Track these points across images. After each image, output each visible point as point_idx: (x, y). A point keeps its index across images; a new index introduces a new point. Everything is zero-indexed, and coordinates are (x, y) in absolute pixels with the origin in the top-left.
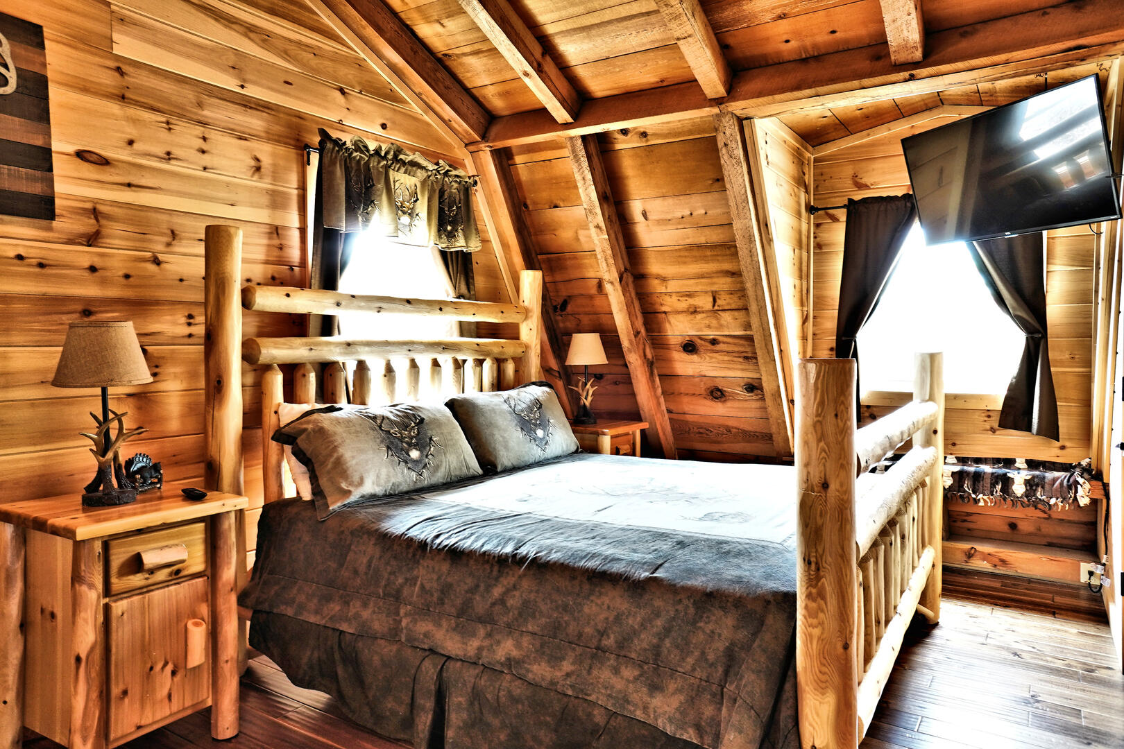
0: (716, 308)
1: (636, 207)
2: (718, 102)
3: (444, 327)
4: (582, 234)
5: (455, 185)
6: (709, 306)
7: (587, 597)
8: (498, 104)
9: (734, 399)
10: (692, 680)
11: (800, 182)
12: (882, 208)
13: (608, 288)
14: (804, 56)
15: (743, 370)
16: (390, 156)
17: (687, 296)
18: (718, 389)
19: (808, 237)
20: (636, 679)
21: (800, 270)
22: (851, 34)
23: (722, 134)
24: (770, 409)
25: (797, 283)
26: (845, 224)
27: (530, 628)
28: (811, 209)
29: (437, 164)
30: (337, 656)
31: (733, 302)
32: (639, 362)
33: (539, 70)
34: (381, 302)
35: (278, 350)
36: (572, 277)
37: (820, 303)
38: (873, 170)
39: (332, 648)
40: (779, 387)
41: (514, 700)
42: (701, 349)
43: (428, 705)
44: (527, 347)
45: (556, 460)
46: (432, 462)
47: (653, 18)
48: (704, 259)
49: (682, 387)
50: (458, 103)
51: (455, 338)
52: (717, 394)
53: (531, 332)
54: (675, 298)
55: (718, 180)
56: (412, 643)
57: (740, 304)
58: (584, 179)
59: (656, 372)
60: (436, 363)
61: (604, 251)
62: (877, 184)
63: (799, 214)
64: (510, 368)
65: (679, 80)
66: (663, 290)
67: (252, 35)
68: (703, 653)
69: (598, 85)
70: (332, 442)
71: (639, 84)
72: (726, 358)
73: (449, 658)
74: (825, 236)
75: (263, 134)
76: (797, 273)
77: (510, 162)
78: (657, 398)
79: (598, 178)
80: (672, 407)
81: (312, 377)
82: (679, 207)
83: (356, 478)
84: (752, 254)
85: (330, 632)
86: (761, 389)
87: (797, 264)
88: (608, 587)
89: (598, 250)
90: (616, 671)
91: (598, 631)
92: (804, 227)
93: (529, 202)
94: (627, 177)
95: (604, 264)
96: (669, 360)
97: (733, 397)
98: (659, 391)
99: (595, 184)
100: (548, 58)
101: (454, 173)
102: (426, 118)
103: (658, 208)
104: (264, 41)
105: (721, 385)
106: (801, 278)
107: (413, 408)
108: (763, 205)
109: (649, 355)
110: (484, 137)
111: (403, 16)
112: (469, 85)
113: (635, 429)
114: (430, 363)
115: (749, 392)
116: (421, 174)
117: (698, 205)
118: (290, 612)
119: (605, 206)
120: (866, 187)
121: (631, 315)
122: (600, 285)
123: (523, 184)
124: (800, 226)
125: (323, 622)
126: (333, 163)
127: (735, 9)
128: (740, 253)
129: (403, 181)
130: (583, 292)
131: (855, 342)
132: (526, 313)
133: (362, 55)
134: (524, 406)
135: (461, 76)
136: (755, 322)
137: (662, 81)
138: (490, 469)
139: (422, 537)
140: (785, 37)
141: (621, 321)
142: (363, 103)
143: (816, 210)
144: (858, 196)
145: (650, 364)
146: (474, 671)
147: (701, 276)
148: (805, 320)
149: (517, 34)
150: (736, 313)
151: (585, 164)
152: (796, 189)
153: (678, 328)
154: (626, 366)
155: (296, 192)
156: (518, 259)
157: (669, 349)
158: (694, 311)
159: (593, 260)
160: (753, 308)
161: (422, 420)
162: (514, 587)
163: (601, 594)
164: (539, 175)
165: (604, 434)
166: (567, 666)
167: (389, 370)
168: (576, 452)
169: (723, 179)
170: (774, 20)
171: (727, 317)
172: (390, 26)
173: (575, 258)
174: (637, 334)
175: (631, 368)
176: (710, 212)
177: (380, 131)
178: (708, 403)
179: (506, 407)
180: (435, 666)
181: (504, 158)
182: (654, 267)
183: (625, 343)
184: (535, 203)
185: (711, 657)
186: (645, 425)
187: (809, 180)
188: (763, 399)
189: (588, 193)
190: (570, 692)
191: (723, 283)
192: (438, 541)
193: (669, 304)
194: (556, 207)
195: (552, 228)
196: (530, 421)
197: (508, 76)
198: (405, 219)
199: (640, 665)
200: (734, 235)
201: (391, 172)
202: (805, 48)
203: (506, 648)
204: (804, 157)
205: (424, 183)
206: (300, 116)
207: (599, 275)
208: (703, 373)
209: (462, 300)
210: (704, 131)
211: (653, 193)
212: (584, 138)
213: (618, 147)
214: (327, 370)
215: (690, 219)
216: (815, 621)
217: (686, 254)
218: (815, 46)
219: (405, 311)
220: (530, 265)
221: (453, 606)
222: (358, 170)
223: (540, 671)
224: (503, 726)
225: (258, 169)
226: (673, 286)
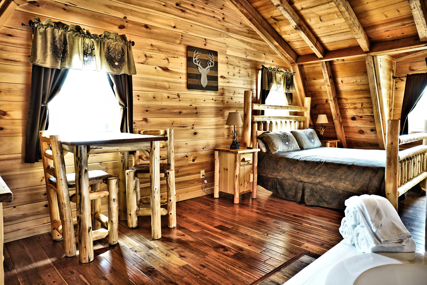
0: (362, 107)
1: (339, 80)
2: (367, 52)
3: (286, 113)
4: (322, 87)
5: (290, 75)
6: (360, 107)
7: (338, 169)
8: (301, 52)
9: (367, 134)
10: (362, 184)
11: (391, 70)
12: (419, 77)
13: (330, 102)
14: (393, 39)
15: (370, 125)
16: (276, 70)
17: (354, 104)
18: (362, 131)
19: (393, 86)
20: (349, 184)
21: (390, 96)
22: (408, 34)
23: (367, 61)
24: (378, 136)
25: (389, 100)
26: (405, 82)
27: (324, 176)
28: (394, 78)
29: (286, 71)
30: (277, 183)
31: (368, 105)
32: (338, 122)
33: (316, 46)
34: (276, 107)
35: (257, 118)
36: (318, 99)
37: (396, 105)
38: (417, 65)
39: (276, 182)
40: (381, 130)
41: (321, 190)
42: (357, 119)
43: (300, 192)
44: (306, 118)
45: (317, 148)
46: (291, 145)
47: (349, 32)
48: (359, 94)
49: (351, 130)
50: (290, 53)
51: (289, 116)
52: (361, 132)
53: (307, 114)
54: (350, 104)
55: (365, 72)
56: (295, 180)
57: (370, 106)
58: (325, 72)
59: (342, 126)
60: (286, 122)
61: (329, 92)
62: (418, 69)
63: (390, 80)
64: (302, 124)
65: (355, 46)
66: (346, 102)
67: (248, 44)
68: (364, 178)
69: (330, 48)
70: (271, 139)
71: (343, 47)
72: (365, 122)
73: (305, 182)
74: (398, 85)
75: (249, 67)
76: (388, 96)
77: (302, 67)
78: (343, 133)
79: (329, 72)
80: (347, 136)
81: (262, 124)
82: (352, 80)
83: (277, 147)
84: (375, 93)
85: (275, 179)
86: (376, 130)
87: (389, 94)
88: (342, 167)
89: (328, 91)
90: (344, 183)
91: (340, 175)
92: (392, 83)
93: (307, 78)
94: (337, 72)
95: (329, 95)
96: (347, 122)
97: (367, 133)
98: (343, 131)
99: (328, 74)
100: (318, 42)
101: (290, 72)
102: (282, 58)
103: (346, 80)
104: (250, 45)
105: (363, 129)
106: (390, 98)
107: (285, 133)
108: (379, 79)
109: (341, 121)
110: (296, 62)
111: (279, 33)
112: (293, 48)
113: (336, 142)
114: (285, 122)
115: (371, 131)
116: (282, 73)
117: (358, 79)
118: (264, 175)
119: (331, 80)
120: (414, 70)
121: (336, 109)
122: (327, 101)
123: (306, 73)
124: (390, 83)
125: (273, 177)
126: (265, 73)
127: (374, 30)
128: (371, 92)
129: (279, 76)
130: (321, 103)
131: (407, 117)
132: (306, 109)
133: (269, 44)
134: (308, 133)
135: (292, 46)
136: (375, 111)
137: (350, 46)
138: (302, 148)
139: (297, 159)
140: (388, 35)
141: (333, 110)
142: (269, 56)
143: (396, 78)
144: (411, 73)
145: (341, 123)
146: (311, 185)
147: (359, 98)
148: (391, 111)
149: (311, 38)
150: (369, 109)
151: (326, 69)
152: (389, 72)
153: (350, 113)
154: (334, 124)
155: (255, 80)
156: (303, 94)
157: (347, 119)
158: (356, 108)
159: (325, 94)
160: (374, 107)
161: (287, 135)
162: (321, 168)
163: (341, 168)
164: (311, 71)
165: (328, 142)
166: (333, 183)
167: (277, 123)
168: (321, 146)
169: (367, 72)
170: (385, 32)
171: (366, 110)
172: (276, 36)
173: (320, 93)
174: (338, 115)
175: (335, 124)
176: (362, 81)
177: (272, 63)
178: (358, 135)
179: (304, 133)
180: (302, 184)
181: (301, 67)
182: (344, 96)
183: (334, 117)
184: (309, 78)
185: (366, 179)
186: (339, 141)
187: (394, 69)
188: (376, 133)
189: (326, 76)
190: (334, 188)
191: (365, 101)
192: (301, 159)
193: (348, 106)
194: (315, 79)
195: (313, 85)
196: (310, 138)
197: (306, 46)
198: (279, 85)
199: (350, 181)
200: (369, 87)
201: (276, 74)
202: (394, 38)
203: (318, 180)
204: (392, 62)
205: (283, 75)
206: (256, 62)
207: (327, 98)
208: (357, 126)
209: (290, 106)
210: (362, 59)
211: (345, 76)
212: (326, 62)
213: (335, 63)
214: (265, 123)
215: (356, 83)
216: (389, 169)
217: (354, 92)
218: (397, 37)
219: (280, 109)
220: (307, 96)
221: (306, 172)
222: (270, 74)
223: (327, 184)
224: (318, 196)
225: (249, 76)
226: (349, 101)
